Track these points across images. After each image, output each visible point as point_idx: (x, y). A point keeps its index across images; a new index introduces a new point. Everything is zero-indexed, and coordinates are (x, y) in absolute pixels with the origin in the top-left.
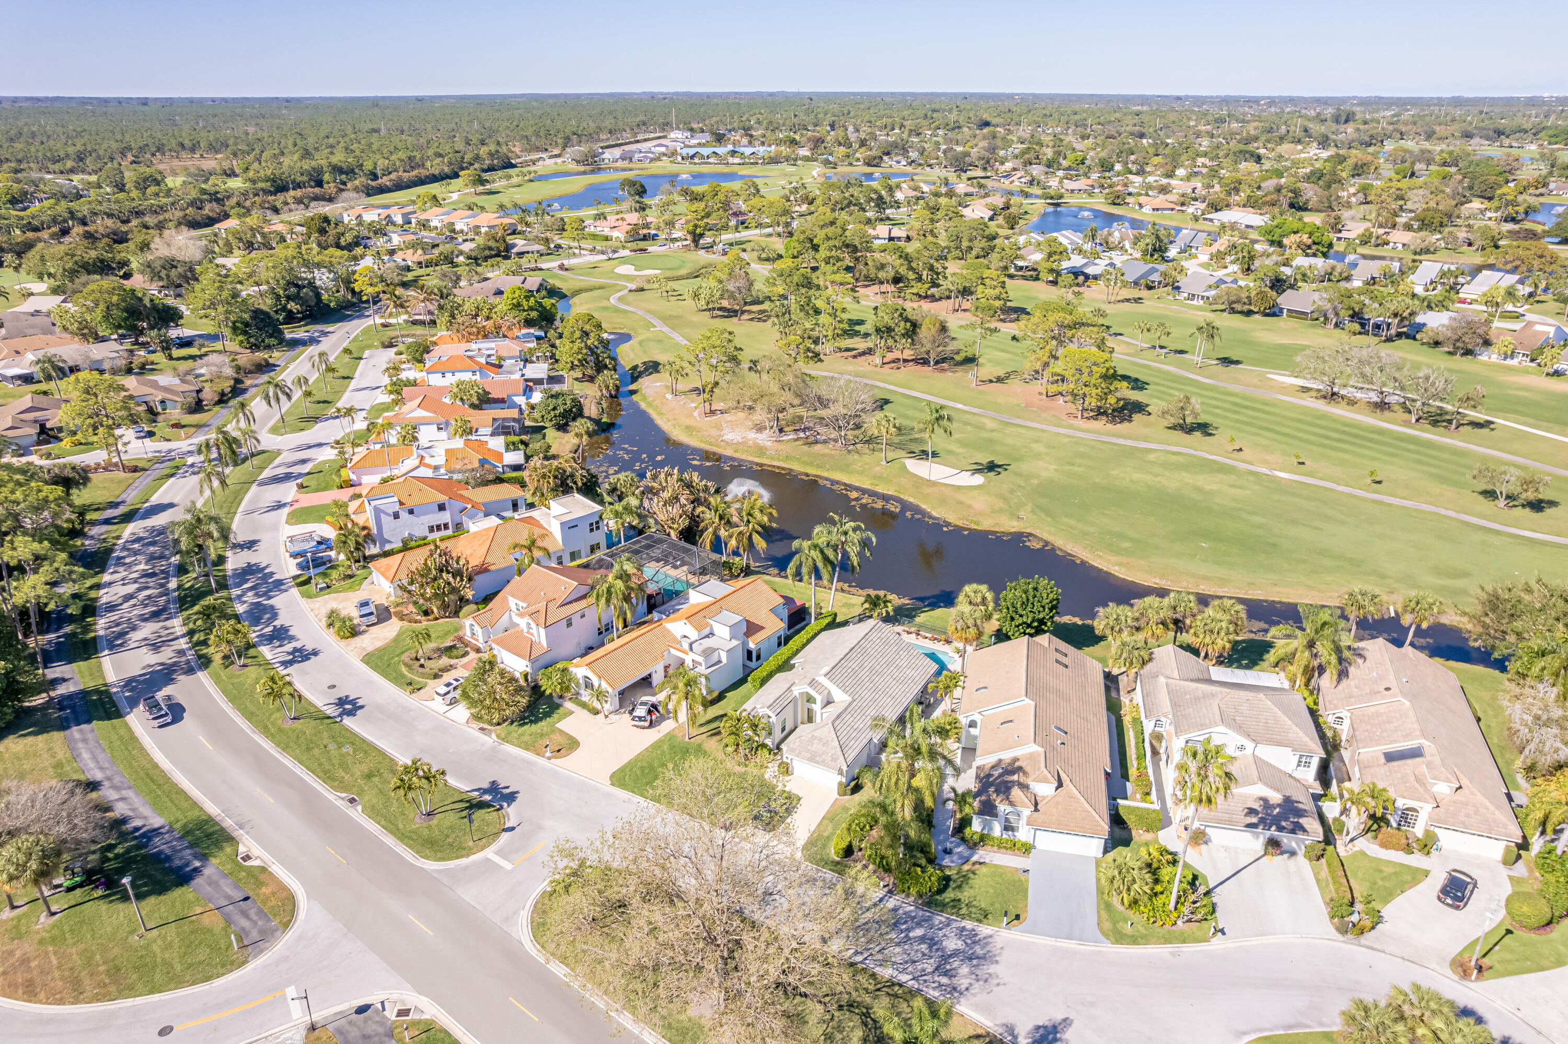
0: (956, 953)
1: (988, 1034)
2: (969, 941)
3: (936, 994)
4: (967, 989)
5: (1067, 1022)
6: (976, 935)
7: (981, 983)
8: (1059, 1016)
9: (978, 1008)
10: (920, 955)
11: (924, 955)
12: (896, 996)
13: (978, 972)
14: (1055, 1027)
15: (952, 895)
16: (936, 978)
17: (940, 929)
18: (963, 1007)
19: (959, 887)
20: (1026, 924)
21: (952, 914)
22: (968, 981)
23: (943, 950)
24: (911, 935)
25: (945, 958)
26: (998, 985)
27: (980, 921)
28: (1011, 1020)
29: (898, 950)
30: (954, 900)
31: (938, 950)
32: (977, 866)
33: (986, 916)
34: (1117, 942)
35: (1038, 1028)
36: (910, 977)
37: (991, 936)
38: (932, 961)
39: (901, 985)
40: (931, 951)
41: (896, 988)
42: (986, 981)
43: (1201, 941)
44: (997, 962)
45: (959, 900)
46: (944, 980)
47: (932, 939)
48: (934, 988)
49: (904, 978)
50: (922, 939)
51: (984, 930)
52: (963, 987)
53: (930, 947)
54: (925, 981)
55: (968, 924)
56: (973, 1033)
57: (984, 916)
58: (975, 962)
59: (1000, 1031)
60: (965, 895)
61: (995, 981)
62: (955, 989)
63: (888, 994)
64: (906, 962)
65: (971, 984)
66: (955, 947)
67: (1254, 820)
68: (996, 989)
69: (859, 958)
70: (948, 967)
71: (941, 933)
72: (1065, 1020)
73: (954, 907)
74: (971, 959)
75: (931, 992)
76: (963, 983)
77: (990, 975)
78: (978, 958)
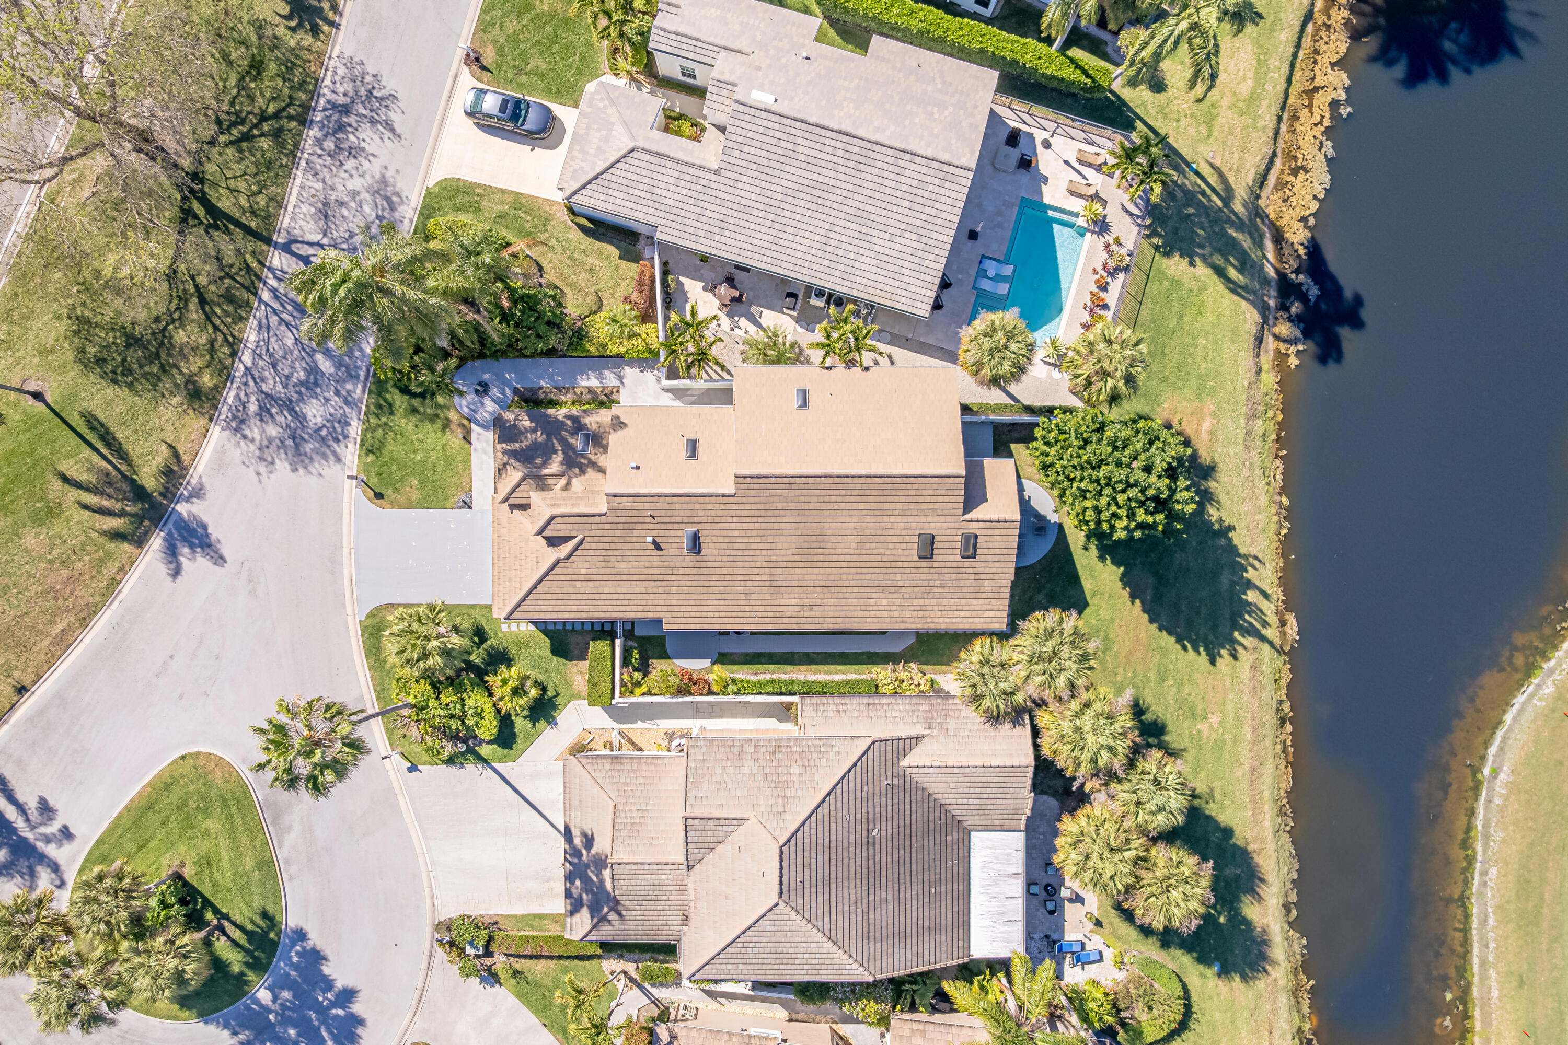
0: (300, 418)
1: (186, 469)
2: (324, 432)
3: (230, 400)
4: (245, 437)
5: (220, 559)
6: (337, 441)
7: (257, 453)
8: (225, 551)
9: (221, 451)
10: (286, 372)
11: (288, 377)
12: (212, 350)
13: (273, 448)
14: (209, 546)
15: (398, 403)
16: (253, 398)
17: (337, 393)
18: (217, 435)
19: (414, 411)
20: (371, 508)
21: (367, 406)
22: (258, 437)
23: (301, 399)
24: (319, 357)
25: (288, 405)
26: (258, 474)
27: (362, 445)
28: (210, 493)
29: (290, 342)
30: (390, 405)
31: (300, 393)
32: (460, 432)
33: (370, 451)
34: (364, 629)
35: (205, 527)
36: (249, 364)
37: (338, 460)
38: (279, 388)
39: (234, 354)
40: (295, 386)
41: (226, 350)
42: (261, 459)
43: (389, 739)
44: (295, 470)
45: (392, 413)
46: (253, 407)
47: (316, 384)
48: (237, 396)
49: (247, 358)
50: (313, 370)
51: (351, 453)
52: (247, 432)
53: (301, 383)
54: (246, 384)
55: (355, 429)
56: (181, 448)
57: (370, 449)
58: (290, 442)
59: (194, 482)
60: (403, 422)
61: (262, 469)
62: (242, 422)
63: (212, 342)
64: (271, 355)
65: (253, 440)
66: (309, 415)
67: (577, 841)
68: (251, 471)
69: (266, 295)
70: (274, 411)
71: (331, 394)
72: (222, 558)
73: (379, 407)
74: (294, 438)
75: (232, 394)
76: (254, 431)
77: (272, 463)
78: (297, 446)
